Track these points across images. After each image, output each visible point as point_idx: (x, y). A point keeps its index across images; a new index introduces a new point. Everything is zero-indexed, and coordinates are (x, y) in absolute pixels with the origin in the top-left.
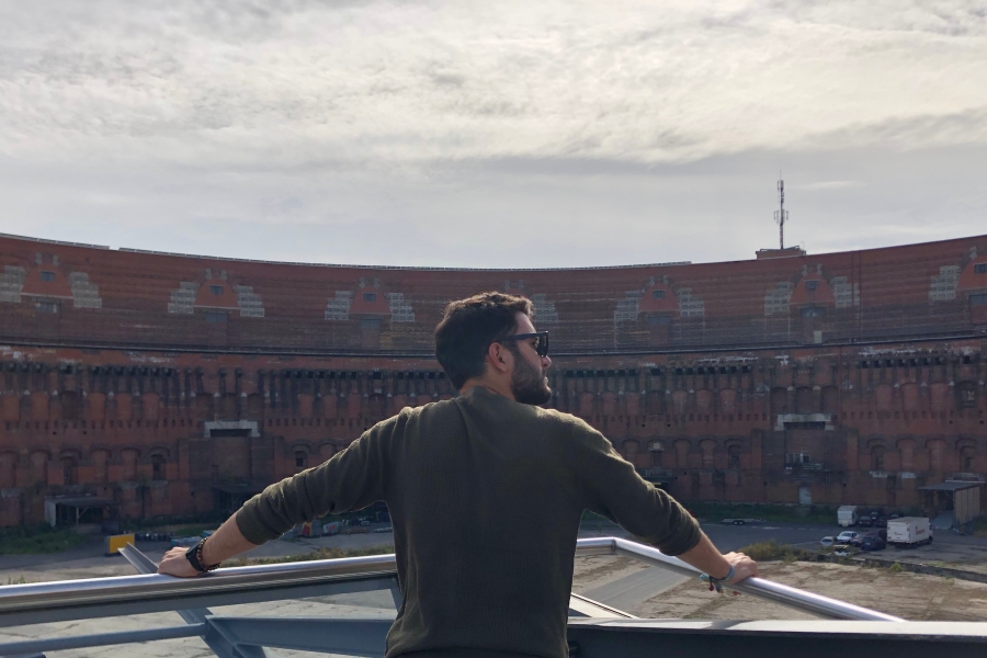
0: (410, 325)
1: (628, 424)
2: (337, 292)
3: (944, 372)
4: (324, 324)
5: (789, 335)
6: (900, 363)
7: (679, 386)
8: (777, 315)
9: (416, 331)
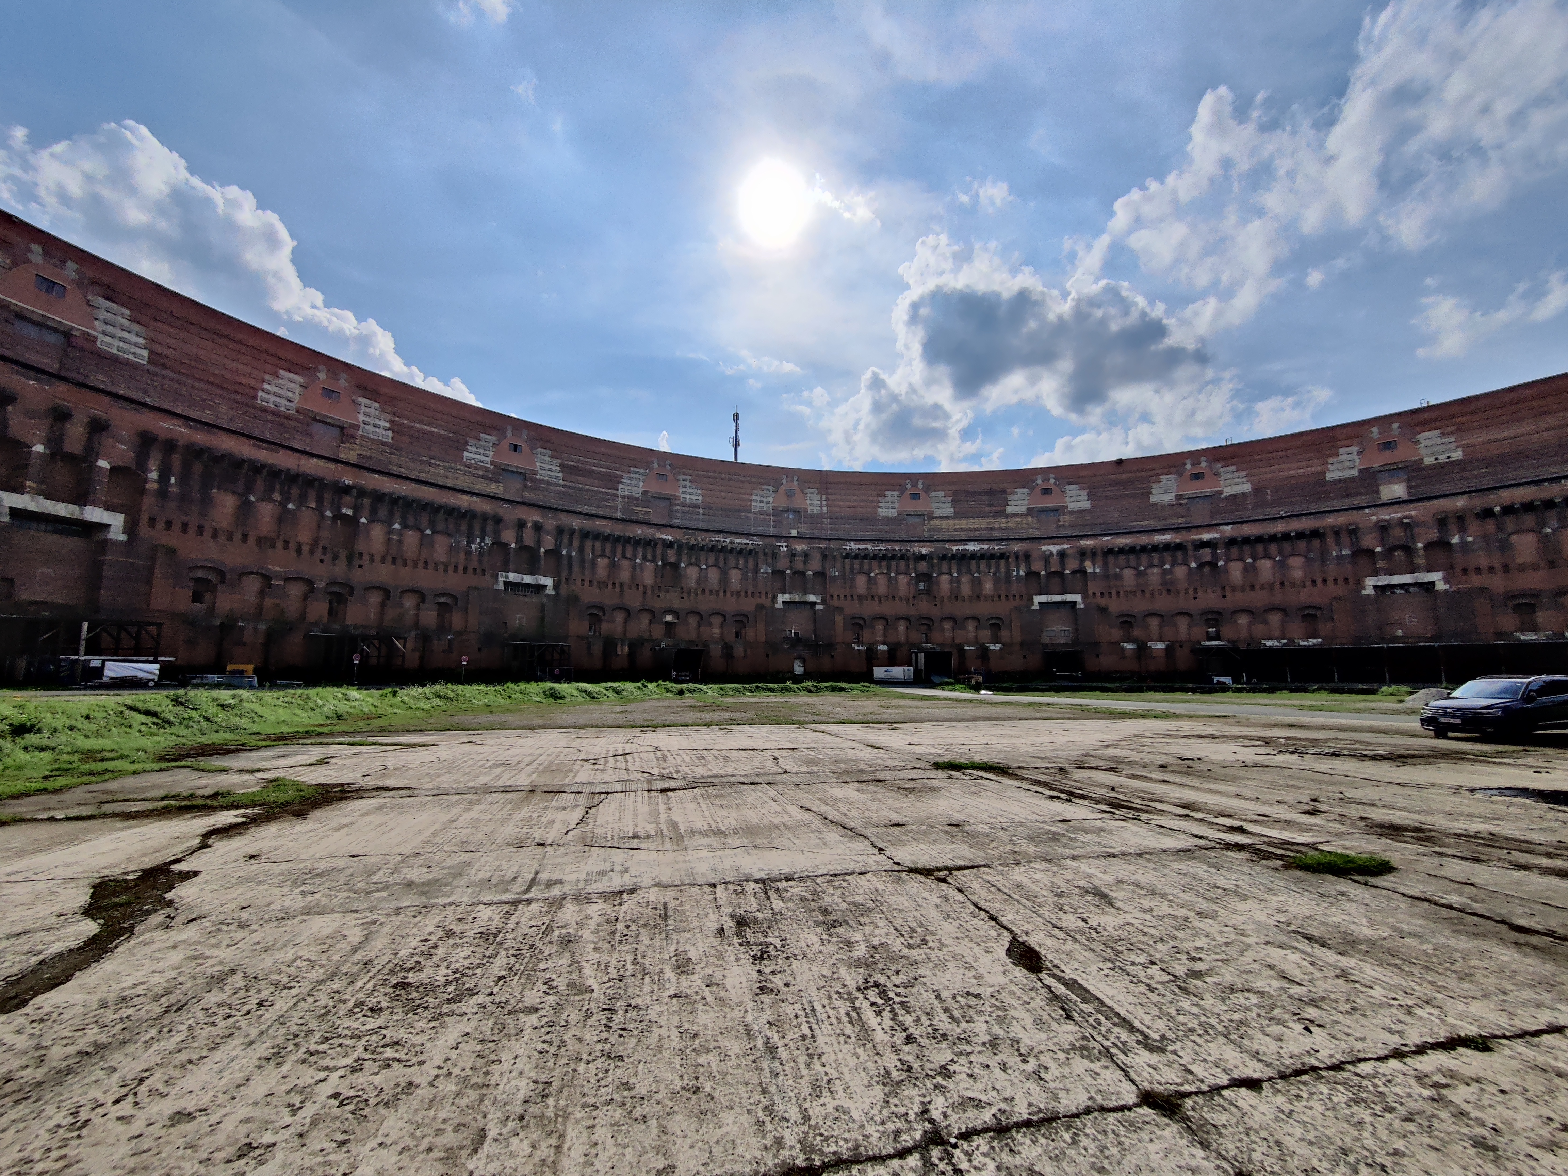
0: (384, 444)
1: (644, 593)
2: (282, 372)
3: (908, 566)
4: (254, 407)
5: (772, 531)
6: (875, 557)
7: (693, 561)
8: (762, 513)
9: (391, 454)
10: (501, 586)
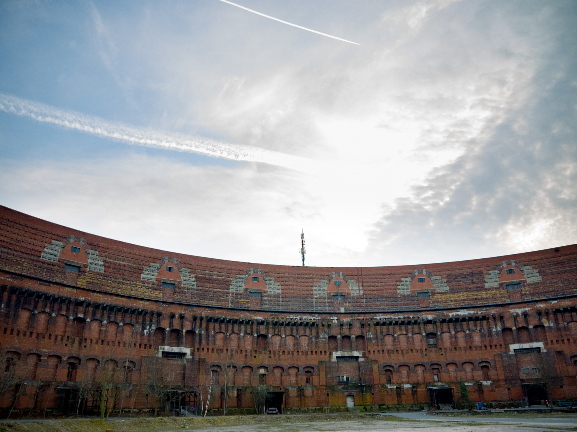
0: (100, 274)
1: (246, 355)
2: (53, 241)
3: (420, 328)
4: (39, 262)
5: (327, 309)
6: (396, 323)
7: (276, 332)
8: (320, 298)
9: (103, 279)
10: (160, 355)
